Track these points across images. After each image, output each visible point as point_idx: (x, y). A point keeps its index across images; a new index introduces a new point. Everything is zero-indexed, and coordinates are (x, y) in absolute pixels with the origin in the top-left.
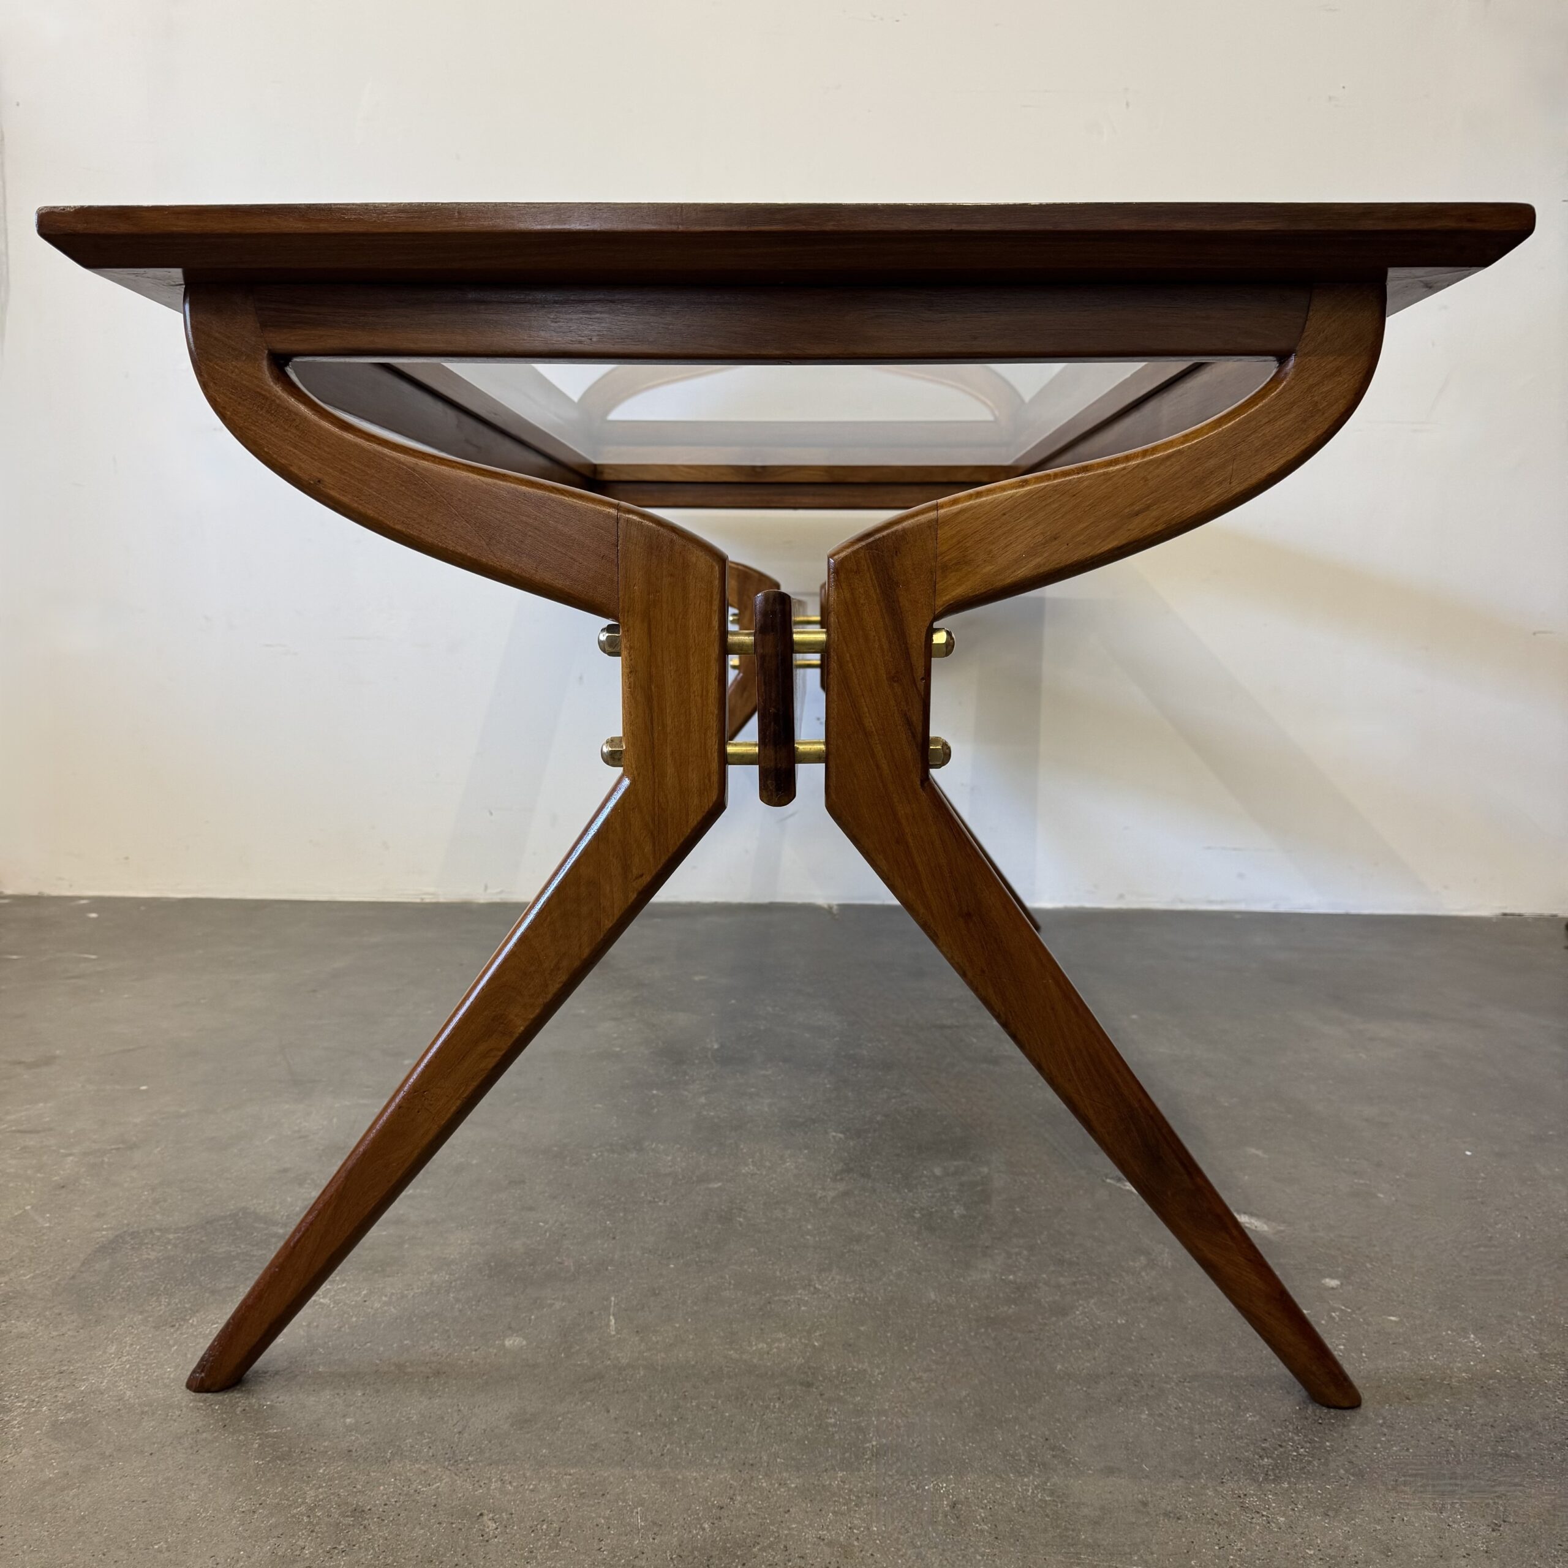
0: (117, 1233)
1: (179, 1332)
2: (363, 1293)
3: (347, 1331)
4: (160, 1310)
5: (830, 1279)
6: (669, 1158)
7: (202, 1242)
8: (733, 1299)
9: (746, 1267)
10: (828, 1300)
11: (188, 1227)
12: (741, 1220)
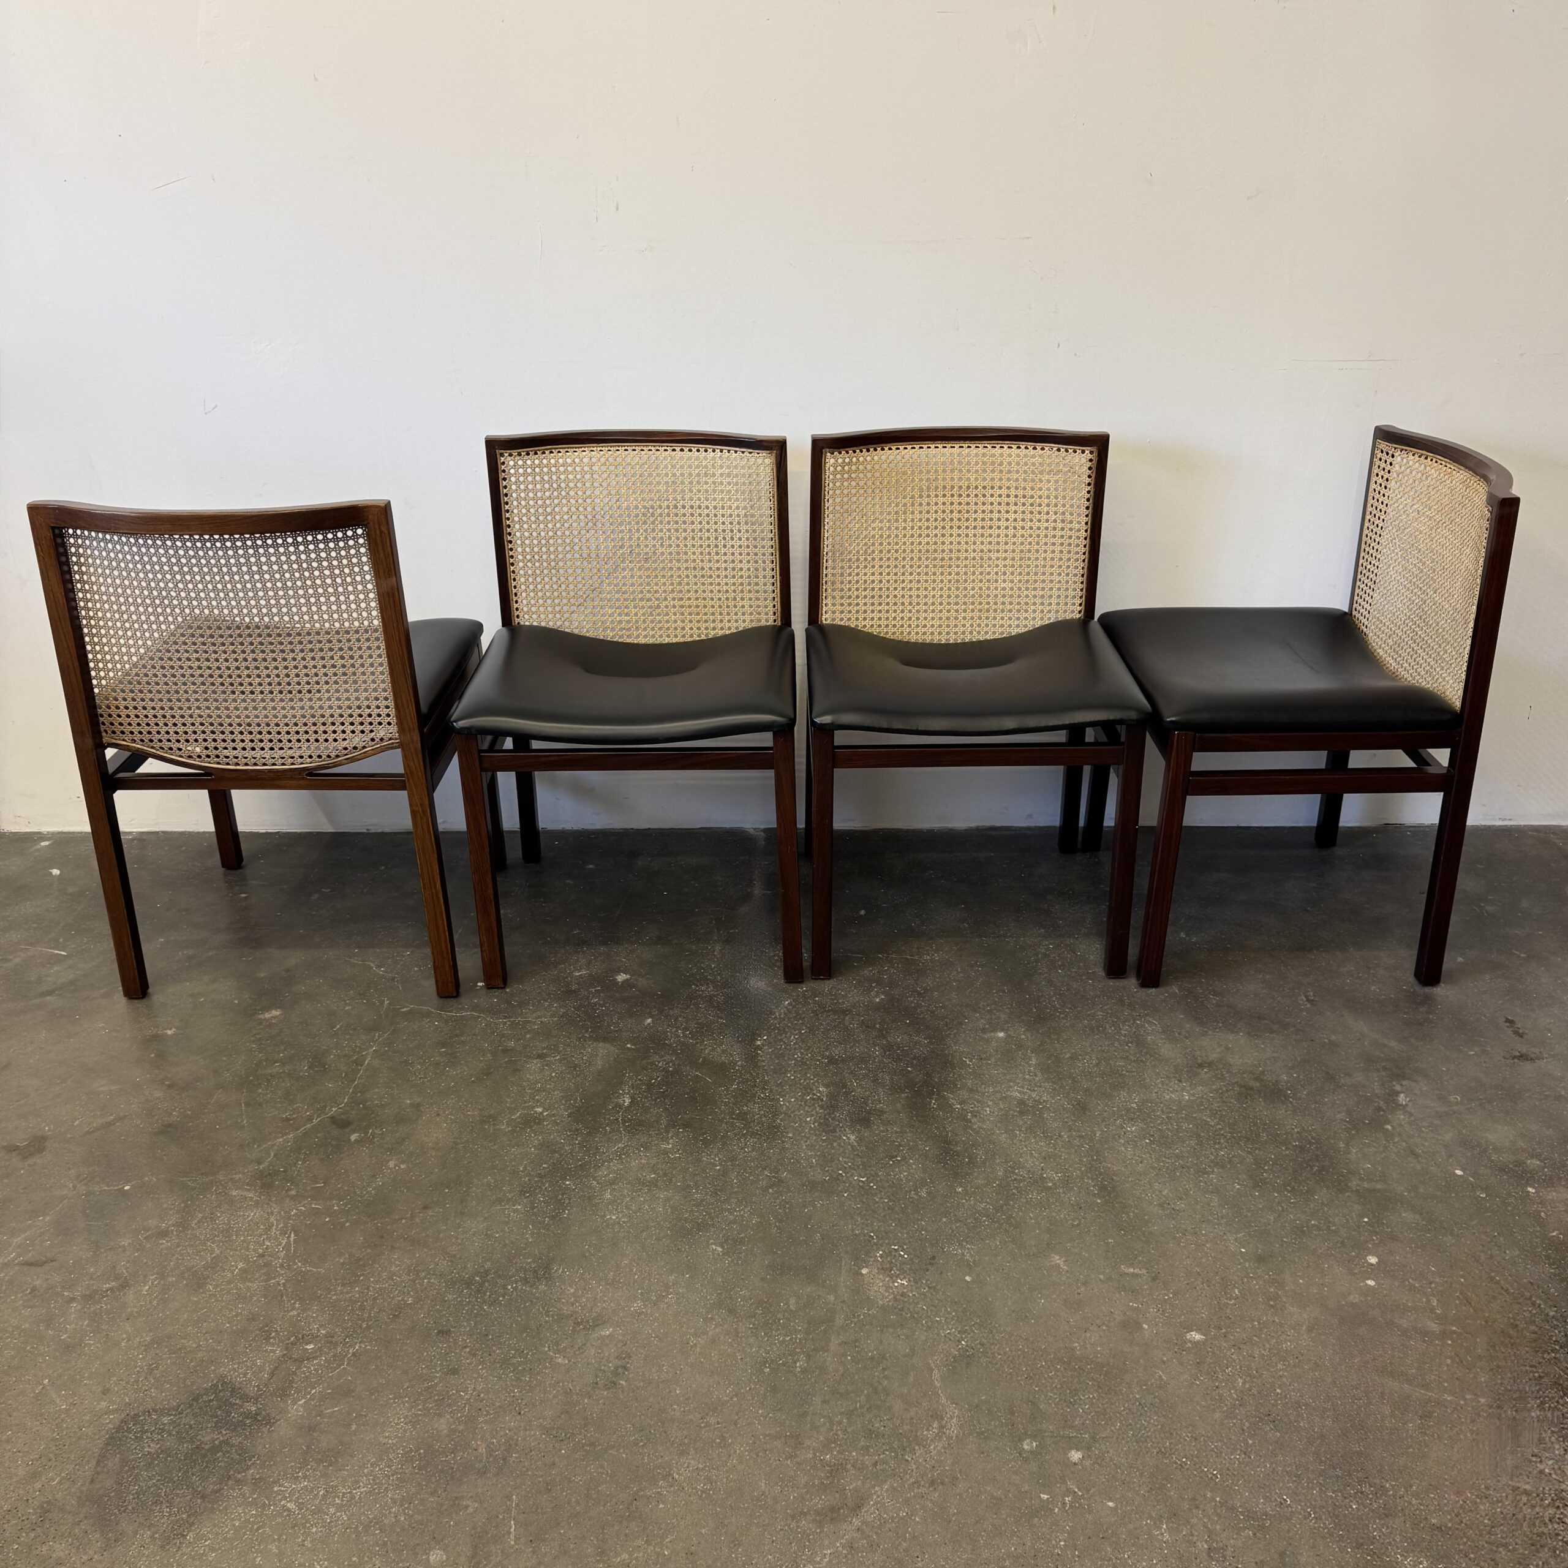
0: (123, 1416)
1: (180, 1552)
2: (321, 1493)
3: (310, 1545)
4: (163, 1523)
5: (686, 1465)
6: (572, 1291)
7: (191, 1427)
8: (608, 1495)
9: (621, 1451)
10: (682, 1494)
11: (179, 1406)
12: (624, 1383)
